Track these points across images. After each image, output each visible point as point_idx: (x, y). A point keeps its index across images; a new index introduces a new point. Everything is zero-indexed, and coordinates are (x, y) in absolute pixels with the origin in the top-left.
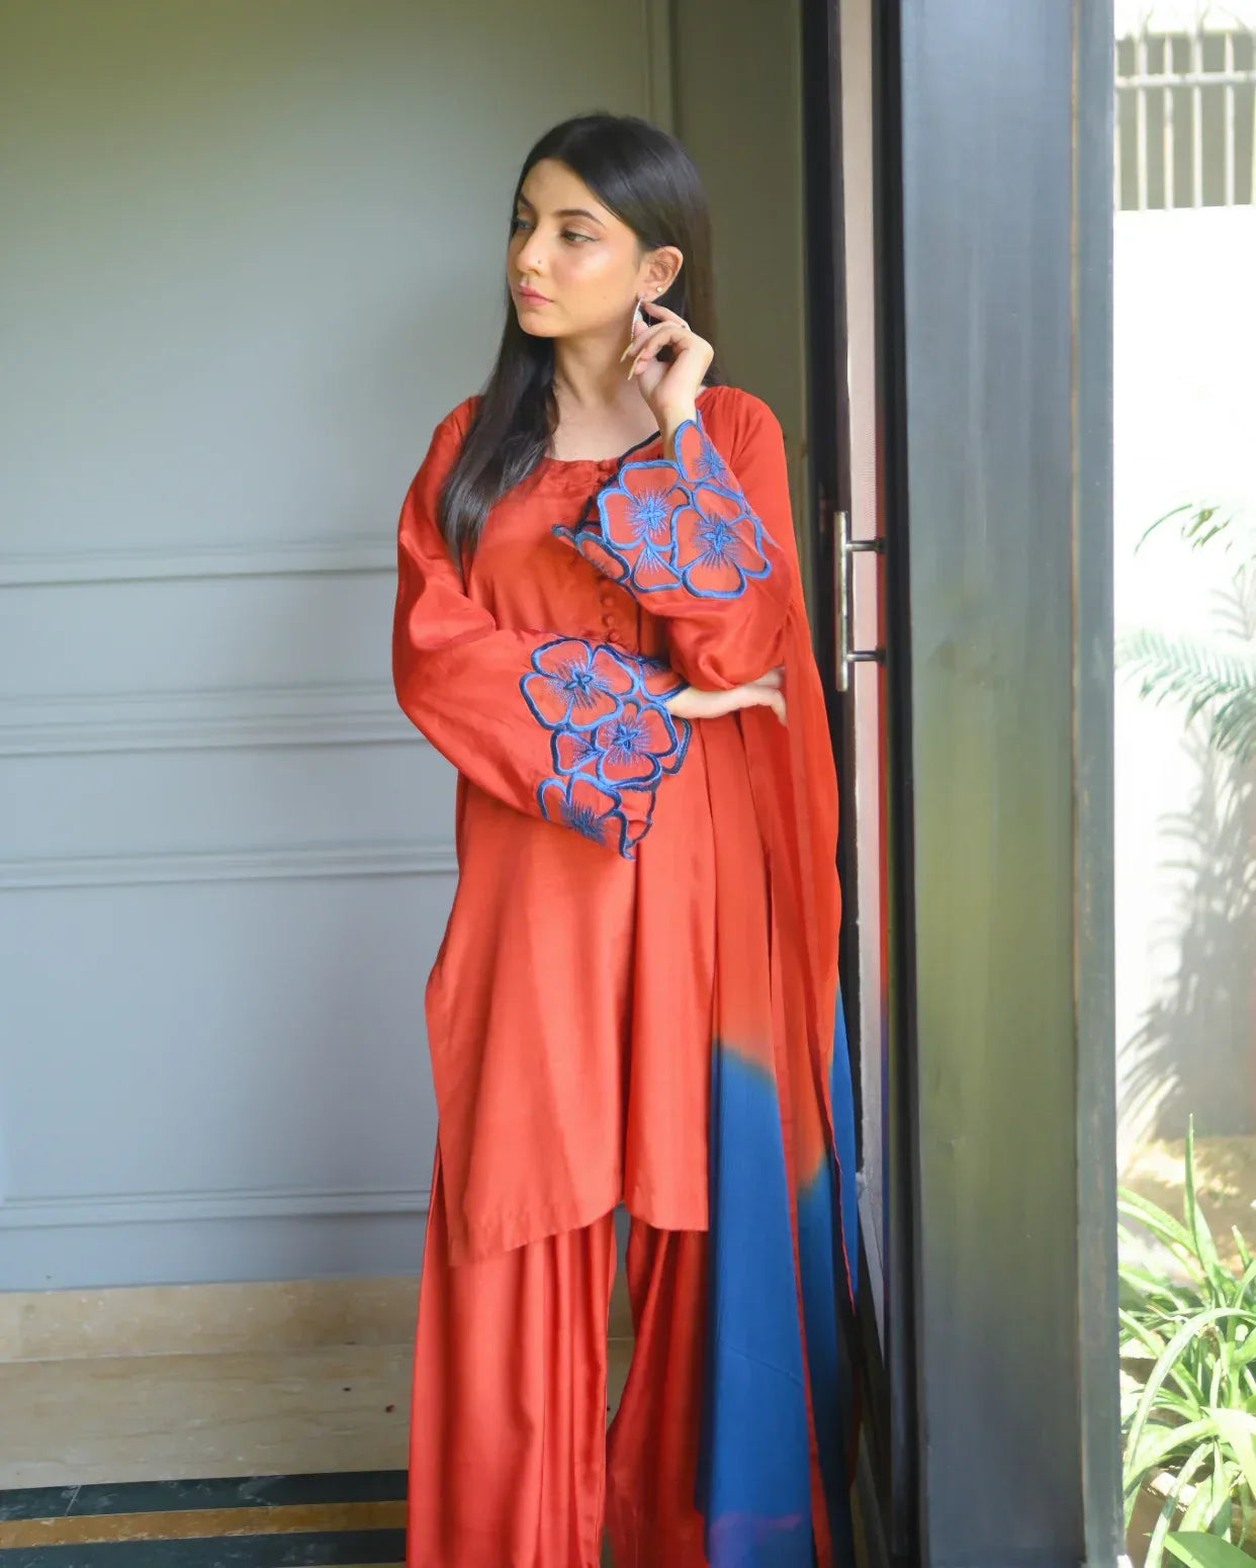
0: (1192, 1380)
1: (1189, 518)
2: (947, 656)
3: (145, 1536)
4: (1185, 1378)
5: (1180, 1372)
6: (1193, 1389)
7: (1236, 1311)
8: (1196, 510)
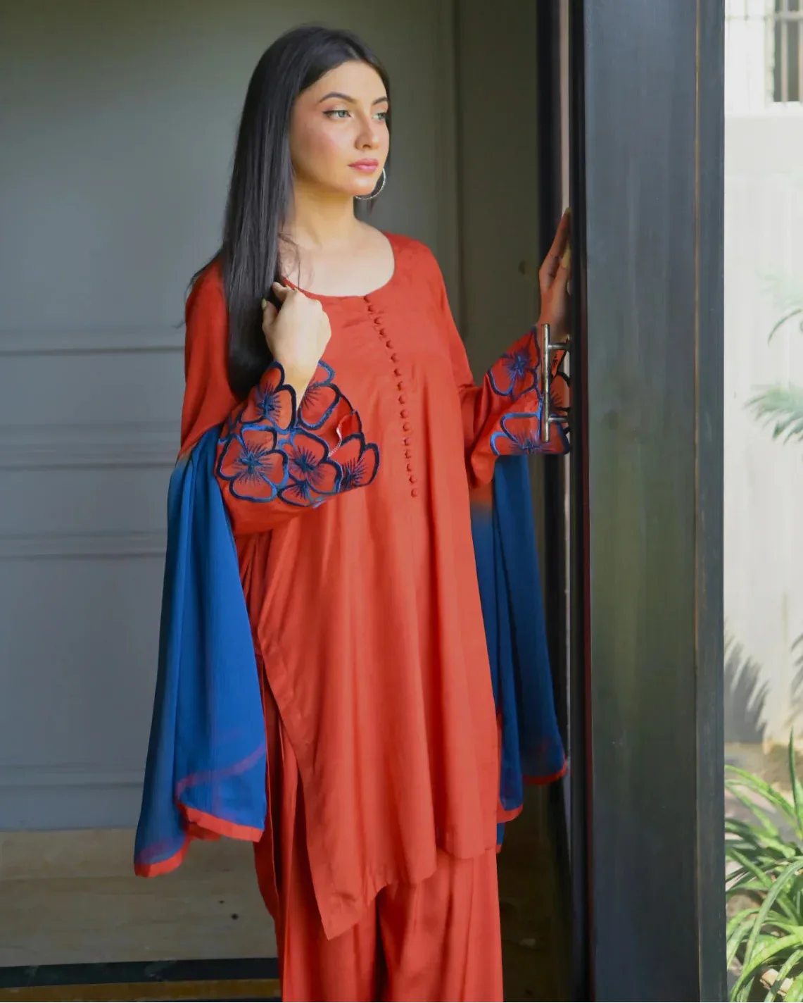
0: (793, 906)
2: (612, 420)
4: (787, 904)
5: (784, 901)
6: (793, 912)
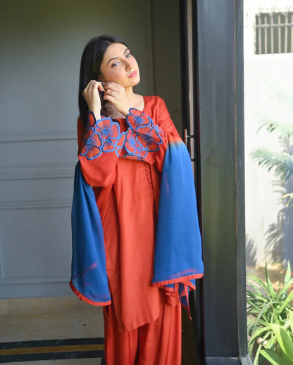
1: (268, 126)
3: (35, 352)
4: (265, 317)
6: (267, 319)
7: (277, 302)
8: (269, 124)
